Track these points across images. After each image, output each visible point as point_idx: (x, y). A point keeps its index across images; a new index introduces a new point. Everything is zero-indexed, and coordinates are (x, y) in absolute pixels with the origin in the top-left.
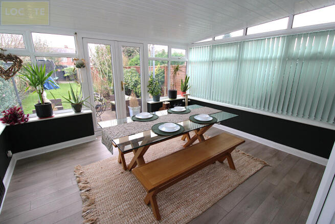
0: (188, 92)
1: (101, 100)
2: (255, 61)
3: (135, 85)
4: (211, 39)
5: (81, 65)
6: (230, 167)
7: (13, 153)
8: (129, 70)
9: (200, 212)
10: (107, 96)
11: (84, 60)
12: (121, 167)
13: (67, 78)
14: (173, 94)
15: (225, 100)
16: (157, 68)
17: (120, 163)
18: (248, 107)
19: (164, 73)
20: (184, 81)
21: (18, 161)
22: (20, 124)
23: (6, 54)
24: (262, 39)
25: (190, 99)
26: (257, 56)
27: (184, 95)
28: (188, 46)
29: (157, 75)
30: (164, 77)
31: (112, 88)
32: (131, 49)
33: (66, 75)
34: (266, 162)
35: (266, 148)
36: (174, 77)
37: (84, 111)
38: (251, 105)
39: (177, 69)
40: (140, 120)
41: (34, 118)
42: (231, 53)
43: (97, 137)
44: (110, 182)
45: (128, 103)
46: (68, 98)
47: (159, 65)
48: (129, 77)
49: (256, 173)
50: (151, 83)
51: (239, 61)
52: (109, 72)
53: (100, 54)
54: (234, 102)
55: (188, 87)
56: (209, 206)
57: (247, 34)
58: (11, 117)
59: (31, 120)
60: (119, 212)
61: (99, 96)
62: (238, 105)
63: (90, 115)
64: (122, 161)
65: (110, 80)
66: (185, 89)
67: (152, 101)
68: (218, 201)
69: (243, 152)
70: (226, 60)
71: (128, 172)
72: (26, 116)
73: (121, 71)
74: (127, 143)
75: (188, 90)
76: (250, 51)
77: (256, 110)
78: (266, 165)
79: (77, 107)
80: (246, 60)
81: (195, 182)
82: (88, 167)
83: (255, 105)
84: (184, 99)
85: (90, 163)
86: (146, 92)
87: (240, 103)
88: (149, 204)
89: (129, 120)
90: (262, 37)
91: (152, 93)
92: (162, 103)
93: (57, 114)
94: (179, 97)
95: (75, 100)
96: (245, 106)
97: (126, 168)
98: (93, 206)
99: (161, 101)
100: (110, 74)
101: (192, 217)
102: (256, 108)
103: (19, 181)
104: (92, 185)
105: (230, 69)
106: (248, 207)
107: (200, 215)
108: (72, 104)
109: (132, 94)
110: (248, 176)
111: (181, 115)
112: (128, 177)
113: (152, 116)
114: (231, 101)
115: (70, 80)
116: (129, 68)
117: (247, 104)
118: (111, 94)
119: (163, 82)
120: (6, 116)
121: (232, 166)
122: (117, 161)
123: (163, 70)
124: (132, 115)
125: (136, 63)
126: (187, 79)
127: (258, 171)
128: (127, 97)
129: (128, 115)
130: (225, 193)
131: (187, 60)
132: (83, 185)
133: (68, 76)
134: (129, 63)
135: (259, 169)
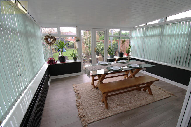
0: (130, 54)
1: (85, 57)
2: (171, 36)
3: (102, 50)
4: (144, 25)
5: (78, 40)
6: (150, 94)
7: (51, 76)
8: (99, 42)
9: (128, 110)
10: (88, 56)
11: (80, 38)
12: (92, 87)
13: (69, 47)
14: (121, 55)
15: (152, 59)
16: (114, 41)
17: (92, 85)
18: (166, 63)
19: (118, 44)
20: (128, 48)
21: (52, 80)
22: (53, 65)
23: (51, 36)
24: (176, 23)
25: (131, 58)
26: (172, 33)
27: (128, 56)
28: (131, 29)
29: (114, 45)
30: (117, 46)
31: (90, 51)
32: (101, 32)
33: (69, 45)
34: (173, 94)
35: (176, 87)
36: (122, 45)
37: (78, 61)
38: (168, 61)
39: (124, 41)
40: (102, 65)
41: (59, 62)
42: (156, 32)
43: (83, 73)
44: (87, 92)
45: (97, 59)
46: (72, 55)
47: (115, 40)
48: (99, 46)
49: (165, 98)
50: (110, 49)
51: (161, 36)
52: (89, 44)
53: (85, 35)
54: (157, 59)
55: (130, 51)
56: (133, 108)
57: (167, 20)
58: (51, 61)
59: (57, 63)
60: (90, 103)
61: (84, 55)
62: (160, 62)
63: (80, 63)
64: (93, 84)
65: (89, 48)
66: (128, 52)
67: (109, 58)
68: (139, 107)
69: (159, 88)
70: (153, 36)
71: (95, 89)
72: (56, 61)
73: (95, 43)
74: (96, 75)
75: (130, 52)
76: (168, 30)
77: (171, 65)
78: (173, 96)
79: (75, 59)
80: (165, 35)
81: (128, 97)
82: (78, 85)
83: (170, 61)
84: (128, 58)
85: (80, 83)
86: (107, 53)
87: (161, 60)
88: (103, 102)
89: (97, 65)
90: (176, 22)
91: (110, 54)
92: (115, 59)
93: (67, 62)
94: (125, 56)
95: (75, 56)
96: (164, 62)
97: (94, 87)
98: (80, 99)
99: (114, 58)
100: (90, 45)
101: (123, 111)
102: (171, 64)
103: (52, 87)
104: (80, 92)
105: (156, 41)
106: (155, 112)
107: (128, 111)
108: (73, 57)
109: (100, 54)
110: (159, 99)
111: (123, 64)
112: (95, 90)
113: (108, 63)
114: (155, 59)
115: (71, 48)
116: (99, 41)
117: (166, 61)
118: (90, 54)
119: (117, 49)
120: (49, 61)
121: (151, 94)
122: (91, 84)
123: (117, 42)
124: (99, 63)
125: (103, 39)
126: (130, 47)
127: (166, 98)
128: (97, 56)
129: (97, 62)
130: (143, 104)
131: (130, 36)
132: (76, 91)
133: (70, 46)
134: (99, 39)
135: (168, 97)
